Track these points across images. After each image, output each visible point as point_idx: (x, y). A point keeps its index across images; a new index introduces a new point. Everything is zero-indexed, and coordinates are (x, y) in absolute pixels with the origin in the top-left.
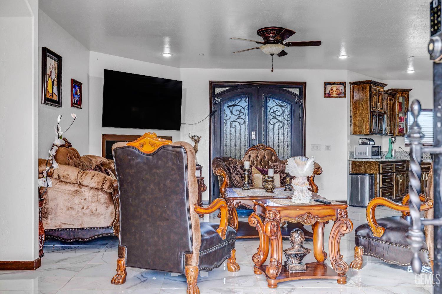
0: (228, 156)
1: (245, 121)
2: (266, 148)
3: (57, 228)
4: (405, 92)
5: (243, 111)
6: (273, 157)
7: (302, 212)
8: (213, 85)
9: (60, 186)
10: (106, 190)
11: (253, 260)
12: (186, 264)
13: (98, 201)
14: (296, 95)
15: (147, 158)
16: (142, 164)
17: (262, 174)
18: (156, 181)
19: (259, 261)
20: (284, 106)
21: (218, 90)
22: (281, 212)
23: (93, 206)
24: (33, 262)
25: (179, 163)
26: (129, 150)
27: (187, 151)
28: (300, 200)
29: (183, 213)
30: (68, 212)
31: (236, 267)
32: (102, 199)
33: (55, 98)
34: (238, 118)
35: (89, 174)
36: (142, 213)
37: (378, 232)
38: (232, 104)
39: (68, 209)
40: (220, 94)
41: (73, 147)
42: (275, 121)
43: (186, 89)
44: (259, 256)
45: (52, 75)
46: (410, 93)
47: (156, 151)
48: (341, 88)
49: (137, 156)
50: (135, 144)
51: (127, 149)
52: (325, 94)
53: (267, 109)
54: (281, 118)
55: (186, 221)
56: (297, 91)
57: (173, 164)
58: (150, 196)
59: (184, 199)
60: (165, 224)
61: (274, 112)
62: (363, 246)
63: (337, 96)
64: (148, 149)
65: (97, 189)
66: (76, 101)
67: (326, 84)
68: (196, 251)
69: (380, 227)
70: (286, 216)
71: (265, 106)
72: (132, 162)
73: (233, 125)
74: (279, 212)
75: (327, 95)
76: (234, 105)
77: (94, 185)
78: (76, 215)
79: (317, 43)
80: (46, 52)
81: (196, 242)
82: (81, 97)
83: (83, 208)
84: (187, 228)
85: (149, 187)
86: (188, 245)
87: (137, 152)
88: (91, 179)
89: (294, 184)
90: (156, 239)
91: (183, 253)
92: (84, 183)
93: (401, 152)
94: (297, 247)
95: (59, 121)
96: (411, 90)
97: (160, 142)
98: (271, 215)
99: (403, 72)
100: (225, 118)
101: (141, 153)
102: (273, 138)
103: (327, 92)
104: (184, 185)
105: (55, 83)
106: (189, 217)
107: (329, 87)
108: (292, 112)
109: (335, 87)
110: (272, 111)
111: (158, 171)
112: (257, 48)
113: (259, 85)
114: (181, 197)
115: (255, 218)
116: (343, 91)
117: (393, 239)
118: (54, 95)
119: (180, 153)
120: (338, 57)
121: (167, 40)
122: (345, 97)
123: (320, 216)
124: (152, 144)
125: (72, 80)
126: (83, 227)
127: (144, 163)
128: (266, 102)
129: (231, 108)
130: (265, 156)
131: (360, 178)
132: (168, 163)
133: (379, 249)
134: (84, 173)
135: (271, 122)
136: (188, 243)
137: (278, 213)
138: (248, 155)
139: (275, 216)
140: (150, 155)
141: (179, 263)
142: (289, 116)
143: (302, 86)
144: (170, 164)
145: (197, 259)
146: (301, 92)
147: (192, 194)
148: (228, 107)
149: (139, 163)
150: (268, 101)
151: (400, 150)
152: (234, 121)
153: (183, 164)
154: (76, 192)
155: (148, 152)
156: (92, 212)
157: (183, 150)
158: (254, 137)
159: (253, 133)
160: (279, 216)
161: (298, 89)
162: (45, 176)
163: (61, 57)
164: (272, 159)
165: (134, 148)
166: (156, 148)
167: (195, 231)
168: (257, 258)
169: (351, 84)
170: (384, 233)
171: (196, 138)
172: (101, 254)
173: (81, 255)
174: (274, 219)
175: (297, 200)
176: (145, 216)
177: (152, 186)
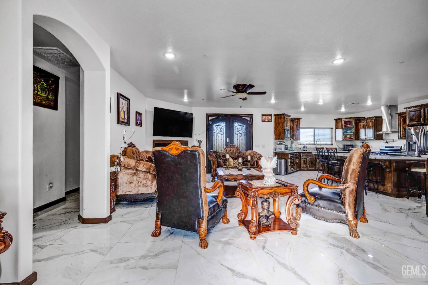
0: (215, 150)
1: (223, 133)
2: (234, 146)
3: (124, 194)
4: (298, 119)
5: (222, 128)
6: (238, 151)
7: (271, 191)
8: (208, 116)
9: (125, 170)
10: (152, 173)
11: (238, 218)
12: (199, 227)
13: (148, 179)
14: (248, 120)
15: (174, 158)
16: (171, 162)
17: (233, 159)
18: (180, 172)
19: (242, 218)
20: (242, 126)
21: (210, 118)
22: (259, 191)
23: (144, 181)
24: (105, 219)
25: (194, 162)
26: (163, 153)
27: (200, 154)
28: (269, 183)
29: (197, 194)
30: (130, 185)
31: (228, 221)
32: (150, 178)
33: (126, 121)
34: (220, 132)
35: (142, 164)
36: (171, 193)
37: (311, 199)
38: (217, 125)
39: (130, 183)
40: (211, 120)
41: (137, 147)
42: (238, 133)
43: (195, 117)
44: (242, 216)
45: (124, 108)
46: (301, 120)
47: (179, 154)
48: (270, 117)
49: (168, 156)
50: (166, 148)
51: (161, 152)
52: (262, 120)
53: (234, 127)
54: (241, 132)
55: (199, 199)
56: (248, 119)
57: (191, 162)
58: (176, 182)
59: (198, 185)
60: (185, 200)
61: (238, 128)
62: (301, 207)
63: (267, 121)
64: (174, 152)
65: (147, 172)
66: (139, 122)
67: (263, 115)
68: (205, 218)
69: (312, 197)
70: (261, 194)
71: (233, 127)
72: (164, 160)
73: (218, 135)
74: (257, 191)
75: (263, 121)
76: (218, 125)
77: (144, 170)
78: (134, 186)
79: (264, 93)
80: (120, 96)
81: (206, 212)
82: (141, 120)
83: (138, 183)
84: (200, 204)
85: (175, 177)
86: (200, 214)
87: (167, 154)
88: (143, 167)
89: (265, 173)
90: (179, 209)
91: (197, 219)
92: (139, 169)
93: (296, 148)
94: (266, 211)
95: (124, 133)
96: (301, 118)
97: (182, 147)
98: (252, 193)
99: (299, 110)
100: (214, 132)
101: (170, 154)
102: (237, 141)
103: (263, 119)
104: (198, 176)
105: (126, 113)
106: (201, 196)
107: (264, 117)
108: (246, 129)
109: (267, 117)
110: (236, 128)
111: (181, 166)
112: (233, 96)
113: (230, 116)
114: (196, 184)
115: (239, 192)
116: (271, 119)
117: (321, 205)
118: (125, 119)
119: (195, 155)
120: (270, 102)
121: (186, 92)
122: (271, 122)
123: (281, 193)
124: (177, 149)
125: (136, 111)
126: (138, 193)
127: (172, 161)
128: (233, 124)
129: (217, 127)
130: (234, 151)
131: (279, 161)
132: (187, 161)
133: (311, 210)
134: (139, 163)
135: (236, 133)
136: (200, 213)
137: (257, 193)
138: (226, 150)
139: (255, 194)
140: (176, 156)
141: (194, 226)
142: (245, 130)
143: (251, 116)
144: (189, 162)
145: (206, 223)
146: (250, 119)
147: (203, 181)
148: (215, 126)
149: (169, 161)
150: (235, 123)
151: (296, 147)
152: (218, 133)
153: (197, 162)
154: (135, 173)
155: (174, 154)
156: (144, 185)
157: (197, 153)
158: (228, 141)
159: (228, 139)
160: (257, 194)
161: (249, 118)
162: (116, 165)
163: (129, 99)
164: (237, 152)
165: (165, 151)
166: (180, 152)
167: (205, 205)
168: (241, 216)
169: (275, 115)
170: (315, 201)
171: (200, 141)
172: (148, 209)
173: (137, 210)
174: (254, 196)
175: (267, 182)
176: (173, 195)
177: (177, 176)
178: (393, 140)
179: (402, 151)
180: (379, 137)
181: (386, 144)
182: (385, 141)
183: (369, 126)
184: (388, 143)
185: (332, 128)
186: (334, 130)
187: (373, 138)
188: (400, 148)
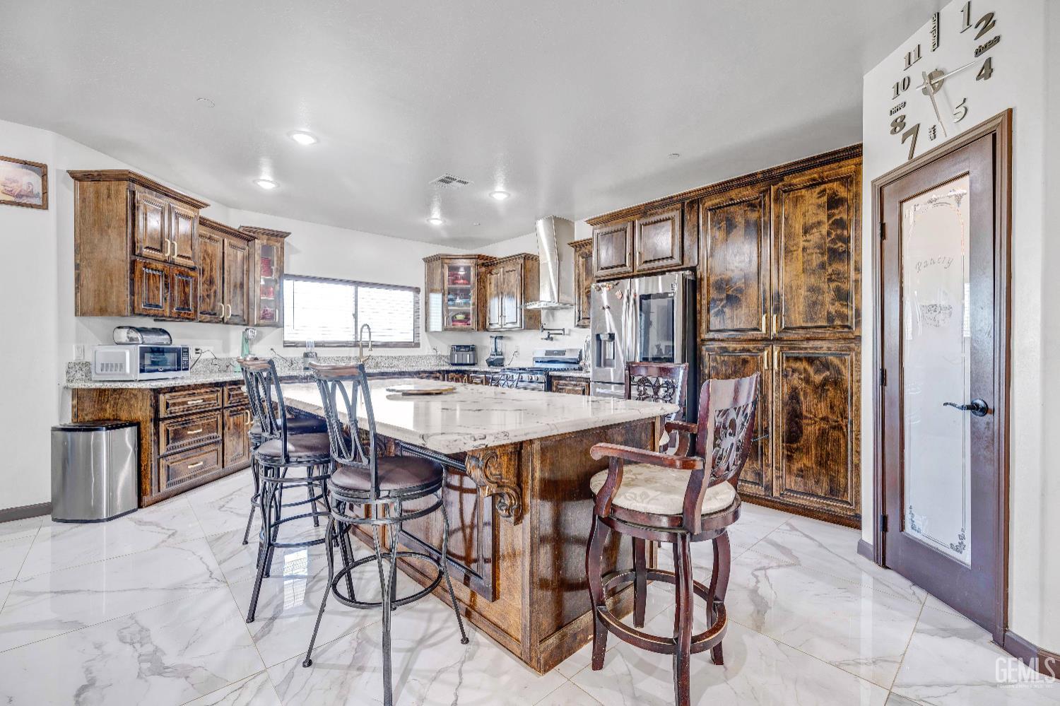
4: (275, 238)
48: (29, 178)
63: (9, 199)
96: (289, 234)
116: (37, 188)
122: (43, 207)
151: (271, 354)
178: (563, 330)
179: (581, 364)
180: (532, 321)
181: (549, 341)
182: (545, 334)
183: (510, 285)
184: (552, 339)
185: (417, 290)
186: (422, 296)
187: (518, 325)
188: (577, 357)
